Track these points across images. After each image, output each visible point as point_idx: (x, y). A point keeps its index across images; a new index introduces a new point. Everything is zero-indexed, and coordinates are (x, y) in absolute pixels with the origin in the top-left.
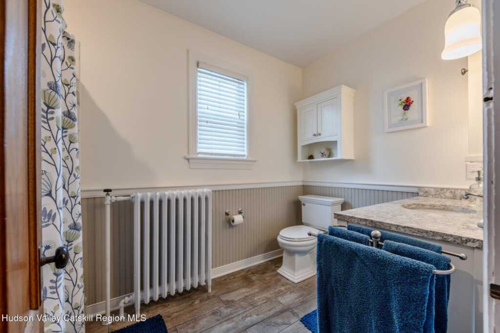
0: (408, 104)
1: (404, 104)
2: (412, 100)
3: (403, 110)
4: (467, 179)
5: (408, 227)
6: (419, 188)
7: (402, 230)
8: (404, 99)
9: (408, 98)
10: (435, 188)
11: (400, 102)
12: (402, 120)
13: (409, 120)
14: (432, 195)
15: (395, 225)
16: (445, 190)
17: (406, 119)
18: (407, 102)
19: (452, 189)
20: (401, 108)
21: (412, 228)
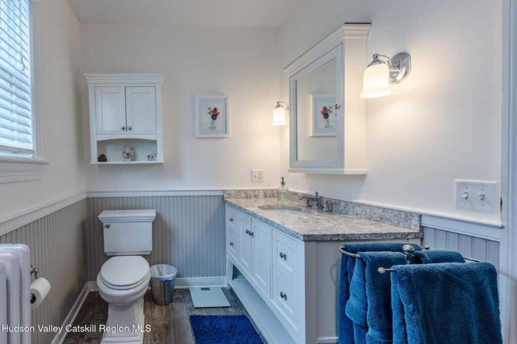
0: (215, 114)
1: (212, 113)
2: (218, 111)
3: (211, 119)
4: (252, 182)
5: (373, 234)
6: (224, 191)
7: (369, 237)
8: (212, 109)
9: (215, 109)
10: (235, 190)
11: (209, 111)
12: (211, 128)
13: (216, 129)
14: (234, 197)
15: (363, 234)
16: (241, 192)
17: (214, 128)
18: (215, 112)
19: (245, 190)
20: (210, 116)
21: (376, 234)
